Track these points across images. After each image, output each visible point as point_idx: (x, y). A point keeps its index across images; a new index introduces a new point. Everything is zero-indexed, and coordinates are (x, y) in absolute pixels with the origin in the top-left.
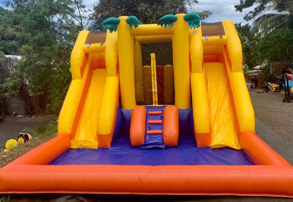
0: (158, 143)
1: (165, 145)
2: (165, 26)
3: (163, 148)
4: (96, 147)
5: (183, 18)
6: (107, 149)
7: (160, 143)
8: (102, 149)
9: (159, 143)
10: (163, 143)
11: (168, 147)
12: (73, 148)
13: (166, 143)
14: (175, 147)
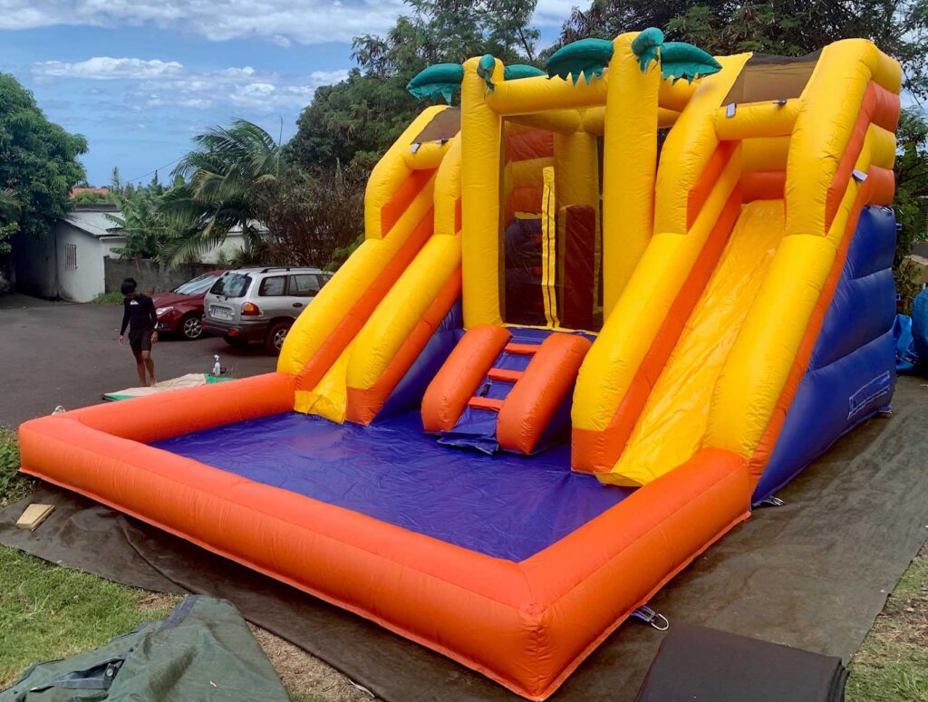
0: (480, 435)
1: (498, 446)
2: (575, 79)
3: (488, 452)
4: (340, 418)
5: (630, 49)
6: (361, 427)
7: (486, 438)
8: (352, 424)
9: (483, 437)
10: (494, 439)
11: (505, 453)
12: (300, 411)
13: (499, 440)
14: (523, 458)
